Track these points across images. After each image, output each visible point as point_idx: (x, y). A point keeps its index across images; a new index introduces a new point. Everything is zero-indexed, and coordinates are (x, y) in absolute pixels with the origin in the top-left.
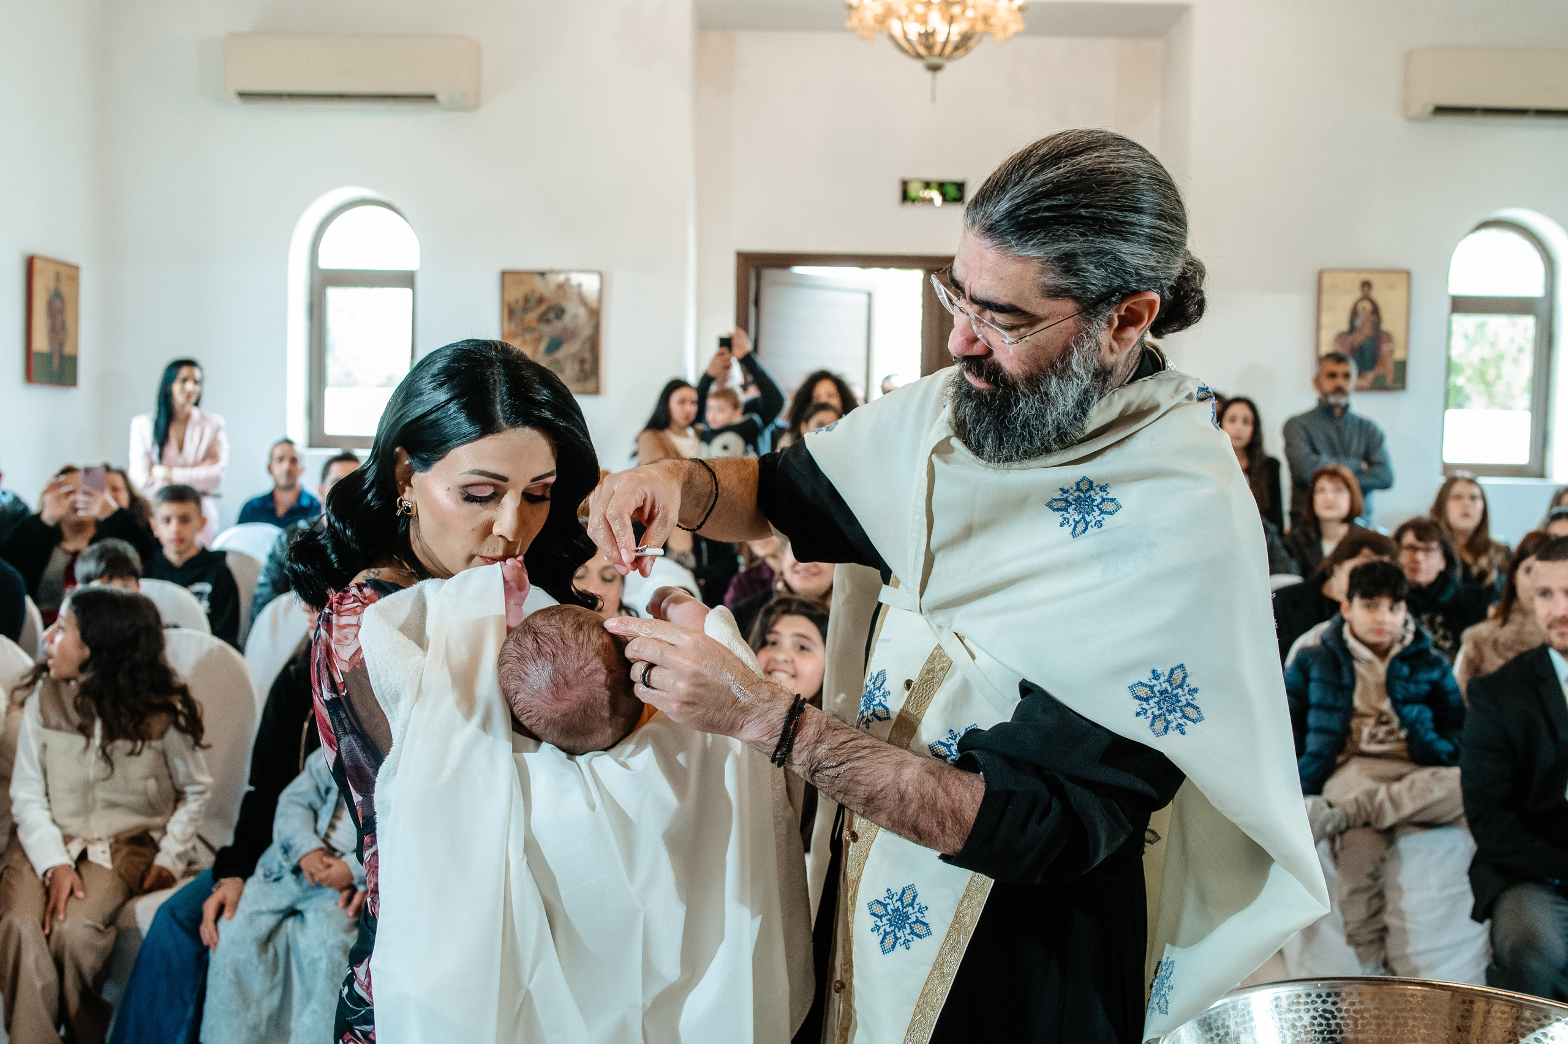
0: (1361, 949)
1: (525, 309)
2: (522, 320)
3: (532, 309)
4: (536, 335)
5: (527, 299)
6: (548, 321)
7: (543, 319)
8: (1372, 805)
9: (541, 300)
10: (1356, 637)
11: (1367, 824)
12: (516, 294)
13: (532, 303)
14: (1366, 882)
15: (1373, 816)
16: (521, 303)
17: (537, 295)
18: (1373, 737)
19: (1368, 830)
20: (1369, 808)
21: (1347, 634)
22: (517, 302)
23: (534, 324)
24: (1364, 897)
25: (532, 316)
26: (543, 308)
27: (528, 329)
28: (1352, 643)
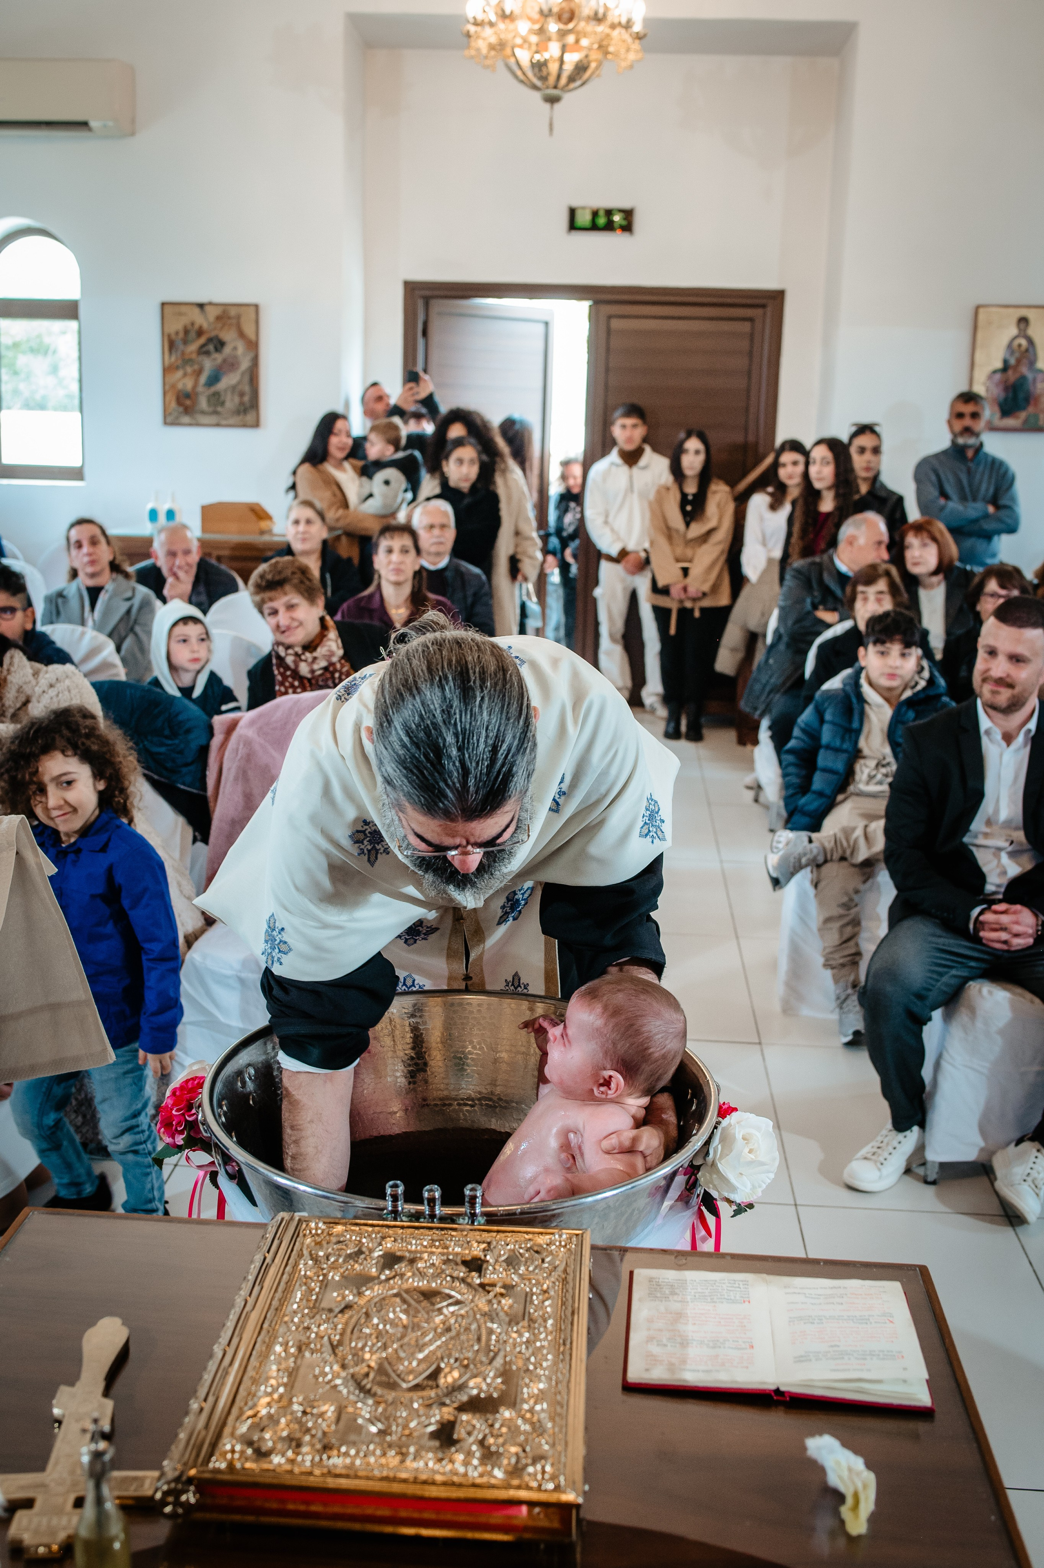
0: (835, 971)
1: (185, 342)
2: (183, 353)
3: (193, 341)
4: (196, 367)
5: (186, 332)
6: (208, 353)
7: (203, 351)
8: (848, 841)
9: (200, 333)
10: (871, 684)
11: (843, 859)
12: (176, 326)
13: (193, 335)
14: (837, 911)
15: (848, 852)
16: (181, 335)
17: (196, 326)
18: (871, 778)
19: (844, 864)
20: (845, 844)
21: (863, 681)
22: (177, 333)
23: (194, 356)
24: (837, 925)
25: (193, 347)
26: (202, 340)
27: (187, 361)
28: (866, 690)
